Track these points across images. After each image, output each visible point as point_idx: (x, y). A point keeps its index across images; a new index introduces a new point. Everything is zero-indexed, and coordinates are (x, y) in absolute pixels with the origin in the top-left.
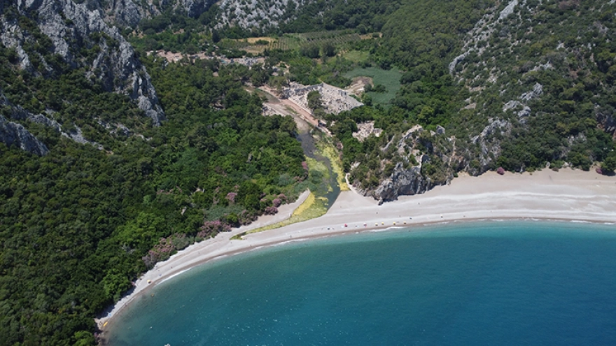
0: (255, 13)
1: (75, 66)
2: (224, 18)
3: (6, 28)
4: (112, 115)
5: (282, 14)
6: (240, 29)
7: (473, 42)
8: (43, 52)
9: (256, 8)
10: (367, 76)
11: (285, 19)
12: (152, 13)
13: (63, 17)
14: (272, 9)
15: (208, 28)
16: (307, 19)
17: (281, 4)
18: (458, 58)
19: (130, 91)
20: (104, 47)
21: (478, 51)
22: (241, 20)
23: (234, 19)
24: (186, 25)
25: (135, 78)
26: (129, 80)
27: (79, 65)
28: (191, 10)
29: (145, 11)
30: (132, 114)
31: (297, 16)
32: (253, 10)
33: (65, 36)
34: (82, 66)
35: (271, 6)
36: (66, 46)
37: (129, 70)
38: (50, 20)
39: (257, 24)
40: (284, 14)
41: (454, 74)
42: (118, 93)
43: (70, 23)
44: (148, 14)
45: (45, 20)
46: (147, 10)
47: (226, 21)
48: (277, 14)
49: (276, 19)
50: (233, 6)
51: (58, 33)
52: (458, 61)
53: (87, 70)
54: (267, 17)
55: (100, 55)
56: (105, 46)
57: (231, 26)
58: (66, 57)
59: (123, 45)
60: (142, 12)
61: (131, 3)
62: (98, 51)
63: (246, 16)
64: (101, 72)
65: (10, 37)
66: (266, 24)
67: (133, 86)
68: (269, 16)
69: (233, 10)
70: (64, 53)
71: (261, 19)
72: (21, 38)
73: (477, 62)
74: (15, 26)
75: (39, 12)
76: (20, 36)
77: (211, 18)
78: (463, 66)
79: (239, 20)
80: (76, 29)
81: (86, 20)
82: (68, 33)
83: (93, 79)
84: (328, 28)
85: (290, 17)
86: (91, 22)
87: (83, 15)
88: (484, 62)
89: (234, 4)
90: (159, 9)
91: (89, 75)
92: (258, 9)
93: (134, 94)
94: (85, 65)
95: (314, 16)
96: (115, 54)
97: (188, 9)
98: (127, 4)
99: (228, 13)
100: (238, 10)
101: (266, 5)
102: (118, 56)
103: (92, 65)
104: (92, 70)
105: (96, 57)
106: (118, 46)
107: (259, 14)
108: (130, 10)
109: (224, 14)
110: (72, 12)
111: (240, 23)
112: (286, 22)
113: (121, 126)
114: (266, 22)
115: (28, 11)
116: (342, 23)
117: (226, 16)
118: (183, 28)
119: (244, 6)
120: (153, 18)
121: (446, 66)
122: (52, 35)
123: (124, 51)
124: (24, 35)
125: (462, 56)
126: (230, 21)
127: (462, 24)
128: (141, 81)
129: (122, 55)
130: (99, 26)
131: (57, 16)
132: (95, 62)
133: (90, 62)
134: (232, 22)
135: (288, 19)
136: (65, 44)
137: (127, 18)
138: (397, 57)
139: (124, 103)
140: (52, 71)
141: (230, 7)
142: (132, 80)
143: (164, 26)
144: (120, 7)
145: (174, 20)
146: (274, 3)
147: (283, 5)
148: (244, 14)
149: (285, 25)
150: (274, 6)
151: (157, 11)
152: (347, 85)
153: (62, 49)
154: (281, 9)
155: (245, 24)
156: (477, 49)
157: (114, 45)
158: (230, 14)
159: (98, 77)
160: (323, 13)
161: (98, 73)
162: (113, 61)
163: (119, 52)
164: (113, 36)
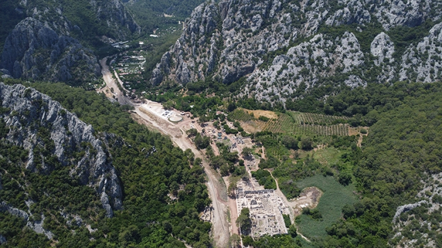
0: (270, 89)
1: (65, 165)
2: (246, 89)
3: (29, 135)
4: (74, 207)
5: (292, 93)
6: (255, 101)
7: (432, 191)
8: (45, 154)
9: (272, 85)
10: (320, 189)
11: (293, 97)
12: (199, 77)
13: (67, 129)
14: (285, 88)
15: (232, 95)
16: (311, 100)
17: (294, 84)
18: (406, 206)
19: (97, 188)
20: (87, 153)
21: (430, 206)
22: (258, 93)
23: (253, 91)
24: (218, 91)
25: (102, 179)
26: (98, 179)
27: (68, 163)
28: (226, 78)
29: (195, 75)
30: (92, 206)
31: (304, 96)
32: (270, 86)
33: (64, 143)
34: (70, 164)
35: (285, 85)
36: (62, 150)
37: (100, 173)
38: (58, 131)
39: (268, 99)
40: (294, 93)
41: (397, 221)
42: (90, 186)
43: (70, 134)
44: (196, 77)
45: (55, 130)
46: (196, 74)
47: (247, 92)
48: (288, 92)
49: (287, 97)
50: (257, 80)
51: (60, 140)
52: (406, 209)
53: (72, 168)
54: (279, 94)
55: (83, 159)
56: (89, 153)
57: (249, 97)
58: (60, 158)
59: (99, 155)
60: (192, 76)
61: (186, 69)
62: (82, 156)
63: (262, 91)
64: (81, 171)
65: (29, 141)
66: (276, 100)
67: (99, 185)
68: (281, 94)
69: (255, 83)
70: (59, 155)
71: (274, 95)
72: (35, 143)
73: (423, 219)
74: (34, 135)
75: (53, 124)
76: (35, 141)
77: (238, 87)
78: (409, 216)
79: (257, 93)
80: (73, 138)
81: (81, 132)
82: (66, 141)
83: (74, 175)
84: (327, 112)
85: (298, 96)
86: (84, 134)
87: (79, 130)
88: (429, 224)
89: (258, 79)
90: (205, 74)
91: (73, 172)
92: (274, 86)
93: (99, 190)
94: (73, 164)
95: (319, 98)
96: (93, 159)
97: (224, 78)
98: (183, 69)
99: (251, 86)
100: (259, 84)
101: (282, 84)
102: (95, 161)
103: (77, 165)
104: (76, 168)
105: (80, 160)
106: (96, 155)
107: (273, 91)
108: (184, 74)
109: (247, 85)
110: (73, 126)
111: (257, 95)
112: (293, 100)
113: (77, 218)
114: (277, 98)
115: (47, 122)
116: (341, 110)
117: (248, 88)
118: (215, 92)
119: (264, 82)
120: (198, 81)
121: (394, 207)
122: (56, 141)
123: (99, 159)
124: (38, 140)
125: (410, 205)
126: (250, 92)
127: (431, 164)
128: (106, 181)
129: (97, 161)
130: (88, 137)
131: (63, 128)
132: (79, 163)
133: (76, 162)
134: (251, 94)
135: (296, 98)
136: (62, 148)
137: (182, 78)
138: (360, 173)
139: (90, 196)
140: (46, 168)
141: (254, 80)
142: (100, 180)
143: (202, 89)
144: (179, 70)
145: (211, 86)
146: (288, 83)
147: (295, 86)
148: (262, 88)
149: (291, 103)
150: (288, 85)
151: (203, 75)
152: (293, 197)
153: (59, 152)
154: (293, 89)
155: (259, 97)
156: (431, 203)
157: (94, 153)
158: (252, 87)
159: (78, 174)
160: (328, 96)
161: (78, 171)
162: (91, 164)
163: (96, 159)
164: (94, 146)
